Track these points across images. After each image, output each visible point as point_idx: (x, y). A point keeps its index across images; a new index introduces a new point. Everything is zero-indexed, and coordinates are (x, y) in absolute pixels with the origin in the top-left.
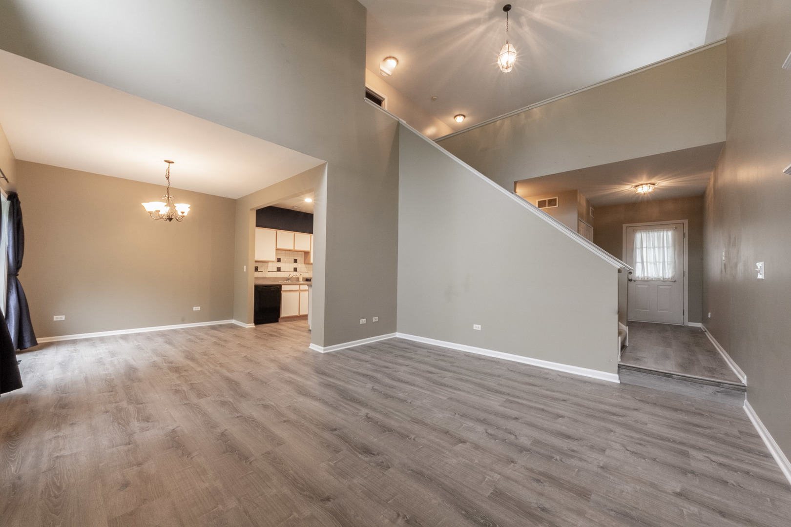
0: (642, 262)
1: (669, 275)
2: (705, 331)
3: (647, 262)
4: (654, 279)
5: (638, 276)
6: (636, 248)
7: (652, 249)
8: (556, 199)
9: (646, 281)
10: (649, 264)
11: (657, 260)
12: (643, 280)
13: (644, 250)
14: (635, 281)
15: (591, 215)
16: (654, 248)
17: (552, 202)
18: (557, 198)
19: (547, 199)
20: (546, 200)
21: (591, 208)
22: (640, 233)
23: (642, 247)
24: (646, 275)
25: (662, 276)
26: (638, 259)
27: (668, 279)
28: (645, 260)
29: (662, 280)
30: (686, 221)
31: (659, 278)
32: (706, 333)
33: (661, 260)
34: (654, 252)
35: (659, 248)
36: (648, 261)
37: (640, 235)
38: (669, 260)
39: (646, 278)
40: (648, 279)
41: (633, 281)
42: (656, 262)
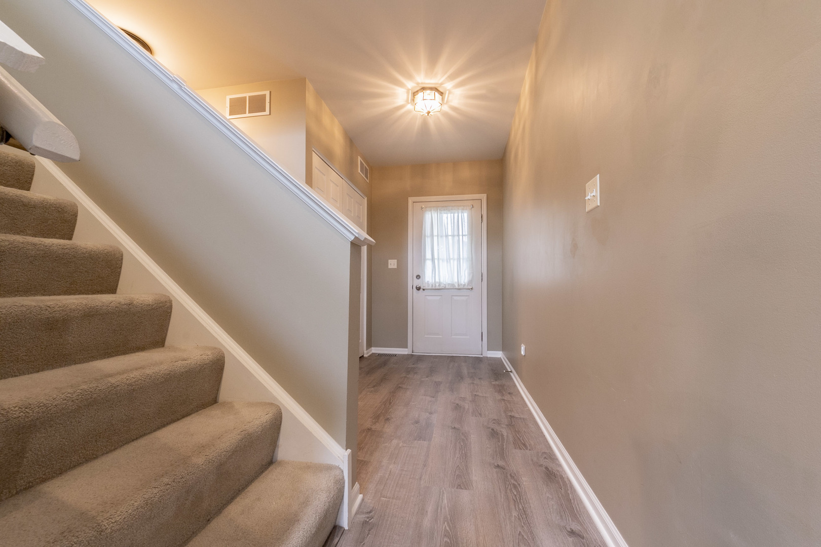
0: (433, 259)
1: (465, 279)
2: (511, 372)
3: (438, 259)
4: (447, 287)
5: (428, 281)
6: (425, 236)
7: (445, 238)
8: (265, 95)
9: (438, 289)
10: (441, 261)
11: (451, 257)
12: (434, 288)
13: (435, 239)
14: (424, 290)
15: (359, 171)
16: (447, 236)
17: (257, 105)
18: (267, 93)
19: (247, 95)
20: (246, 97)
21: (359, 159)
22: (430, 213)
23: (432, 235)
24: (437, 280)
25: (457, 281)
26: (428, 255)
27: (464, 285)
28: (436, 256)
29: (457, 287)
30: (484, 197)
31: (453, 285)
32: (512, 374)
33: (456, 257)
34: (448, 243)
35: (453, 236)
36: (440, 257)
37: (430, 215)
38: (465, 256)
39: (437, 285)
40: (439, 285)
41: (421, 290)
42: (450, 259)
